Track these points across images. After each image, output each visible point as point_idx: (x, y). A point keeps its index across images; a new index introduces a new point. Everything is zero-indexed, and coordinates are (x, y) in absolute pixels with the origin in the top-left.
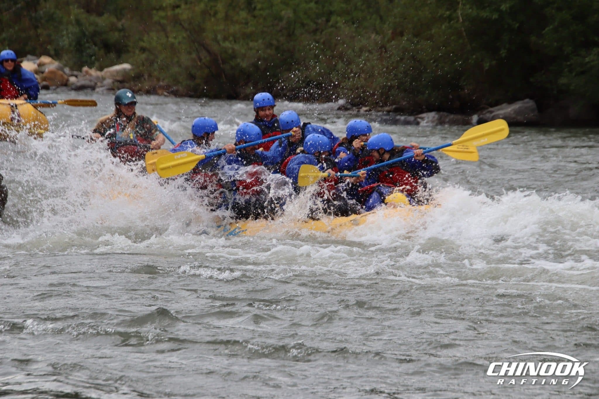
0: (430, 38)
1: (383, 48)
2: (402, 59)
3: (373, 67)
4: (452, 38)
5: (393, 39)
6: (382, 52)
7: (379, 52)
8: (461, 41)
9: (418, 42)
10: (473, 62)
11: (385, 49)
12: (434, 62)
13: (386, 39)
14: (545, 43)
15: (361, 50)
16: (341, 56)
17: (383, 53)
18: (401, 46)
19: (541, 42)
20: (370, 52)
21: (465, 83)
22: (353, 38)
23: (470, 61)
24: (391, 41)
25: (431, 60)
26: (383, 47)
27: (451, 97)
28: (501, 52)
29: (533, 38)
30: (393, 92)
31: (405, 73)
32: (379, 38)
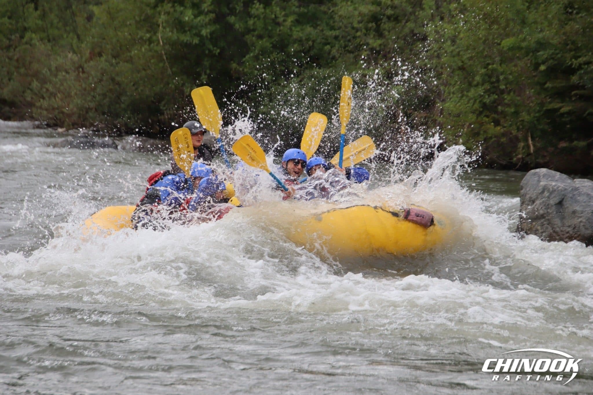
0: (130, 60)
1: (80, 68)
2: (101, 80)
3: (70, 88)
4: (152, 61)
5: (91, 59)
6: (79, 72)
7: (77, 72)
8: (161, 65)
9: (117, 64)
10: (173, 86)
11: (83, 69)
12: (134, 85)
13: (84, 59)
14: (245, 70)
15: (58, 69)
16: (36, 75)
17: (81, 74)
18: (100, 68)
19: (241, 69)
20: (67, 72)
21: (165, 108)
22: (48, 56)
23: (170, 85)
24: (89, 62)
25: (131, 82)
26: (80, 66)
27: (150, 121)
28: (202, 78)
29: (234, 65)
30: (91, 114)
31: (104, 95)
32: (75, 58)
